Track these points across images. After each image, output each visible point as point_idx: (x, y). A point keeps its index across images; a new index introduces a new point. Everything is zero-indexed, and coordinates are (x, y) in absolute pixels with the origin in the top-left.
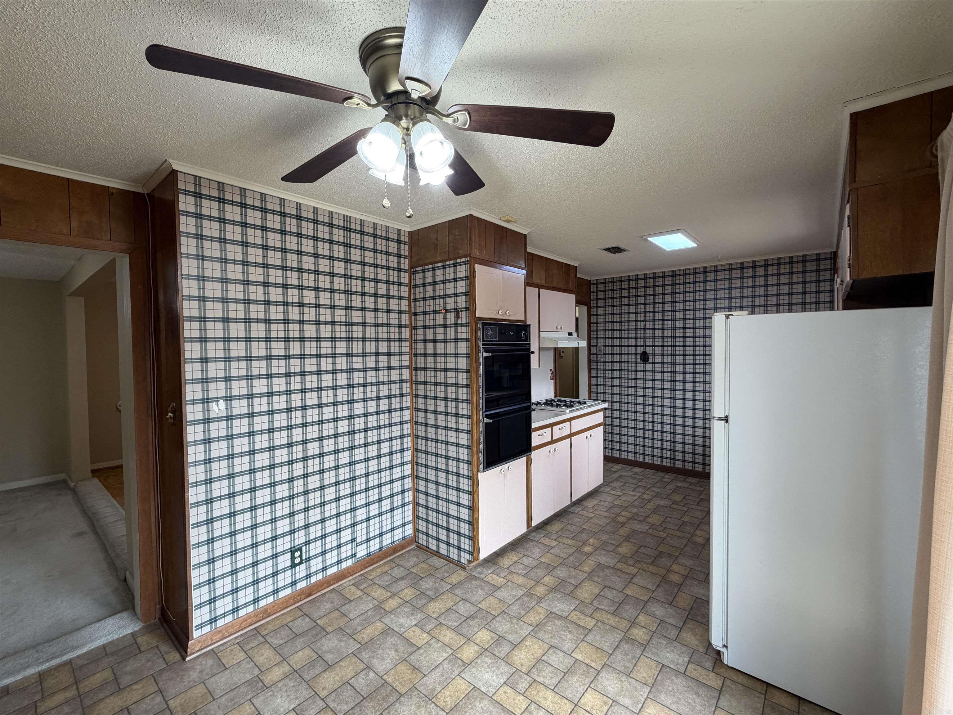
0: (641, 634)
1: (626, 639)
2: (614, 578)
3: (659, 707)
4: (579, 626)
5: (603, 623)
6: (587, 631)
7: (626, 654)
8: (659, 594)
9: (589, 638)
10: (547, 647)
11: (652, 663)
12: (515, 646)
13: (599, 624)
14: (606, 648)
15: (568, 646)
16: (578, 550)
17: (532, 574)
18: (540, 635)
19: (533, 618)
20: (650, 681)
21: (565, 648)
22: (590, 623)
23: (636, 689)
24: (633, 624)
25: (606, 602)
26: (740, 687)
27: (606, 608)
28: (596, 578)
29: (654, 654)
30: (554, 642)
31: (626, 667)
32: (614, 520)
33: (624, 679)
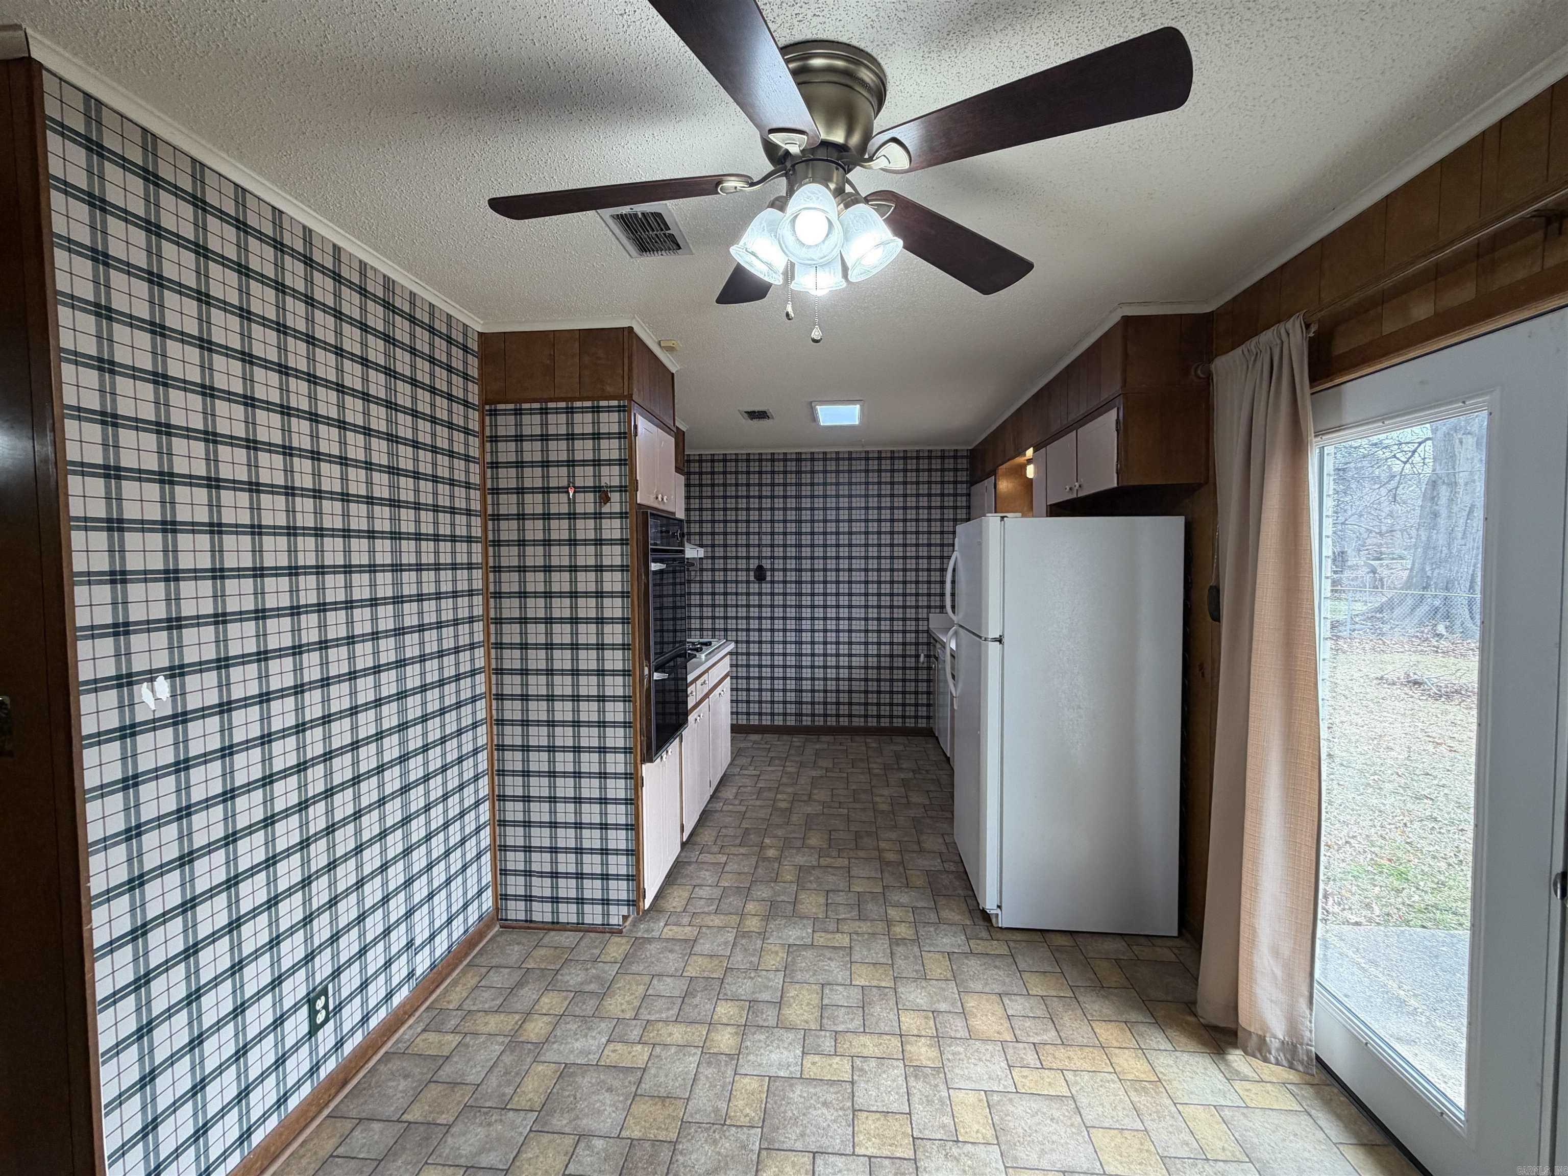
0: (904, 930)
1: (895, 942)
2: (831, 878)
3: (976, 996)
4: (834, 948)
5: (857, 933)
6: (848, 950)
7: (906, 958)
8: (889, 879)
9: (856, 957)
10: (818, 988)
11: (937, 956)
12: (779, 1004)
13: (855, 937)
14: (882, 960)
15: (841, 976)
16: (761, 858)
17: (723, 906)
18: (799, 976)
19: (773, 960)
20: (949, 975)
21: (840, 980)
22: (843, 940)
23: (943, 989)
24: (889, 923)
25: (841, 909)
26: (1024, 944)
27: (848, 916)
28: (809, 885)
29: (930, 945)
30: (822, 978)
31: (916, 971)
32: (774, 808)
33: (924, 984)
